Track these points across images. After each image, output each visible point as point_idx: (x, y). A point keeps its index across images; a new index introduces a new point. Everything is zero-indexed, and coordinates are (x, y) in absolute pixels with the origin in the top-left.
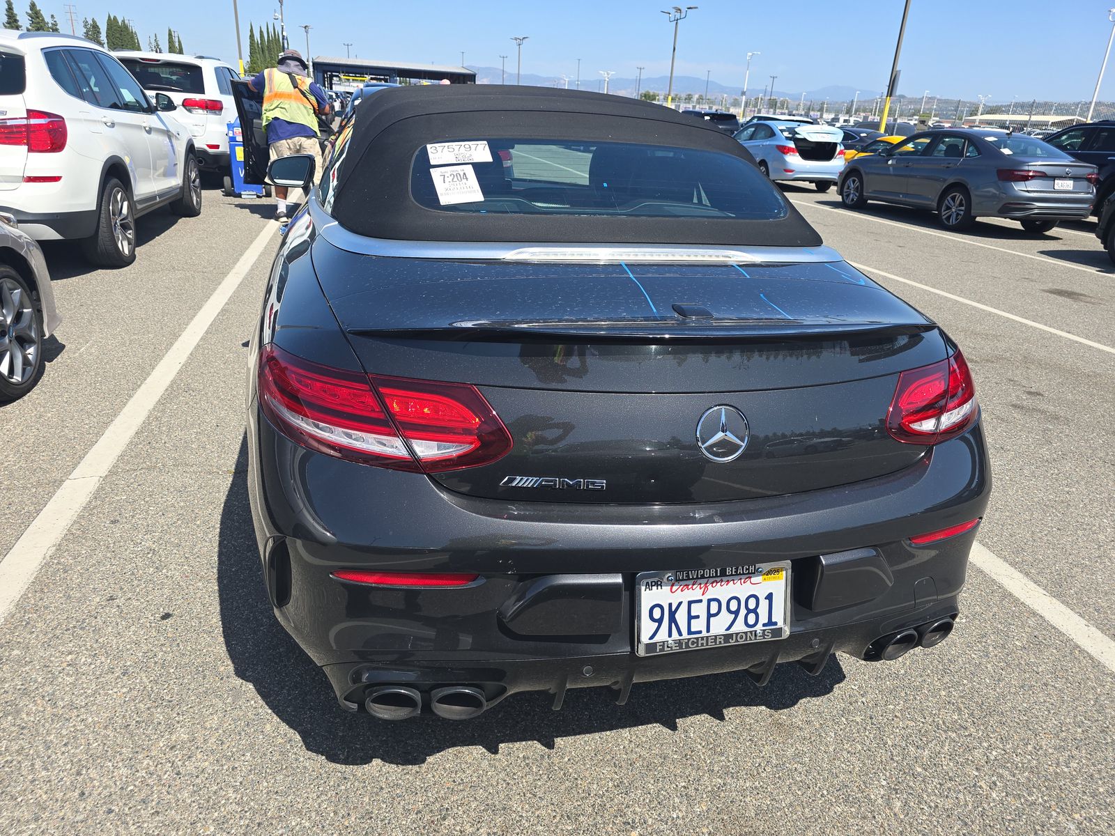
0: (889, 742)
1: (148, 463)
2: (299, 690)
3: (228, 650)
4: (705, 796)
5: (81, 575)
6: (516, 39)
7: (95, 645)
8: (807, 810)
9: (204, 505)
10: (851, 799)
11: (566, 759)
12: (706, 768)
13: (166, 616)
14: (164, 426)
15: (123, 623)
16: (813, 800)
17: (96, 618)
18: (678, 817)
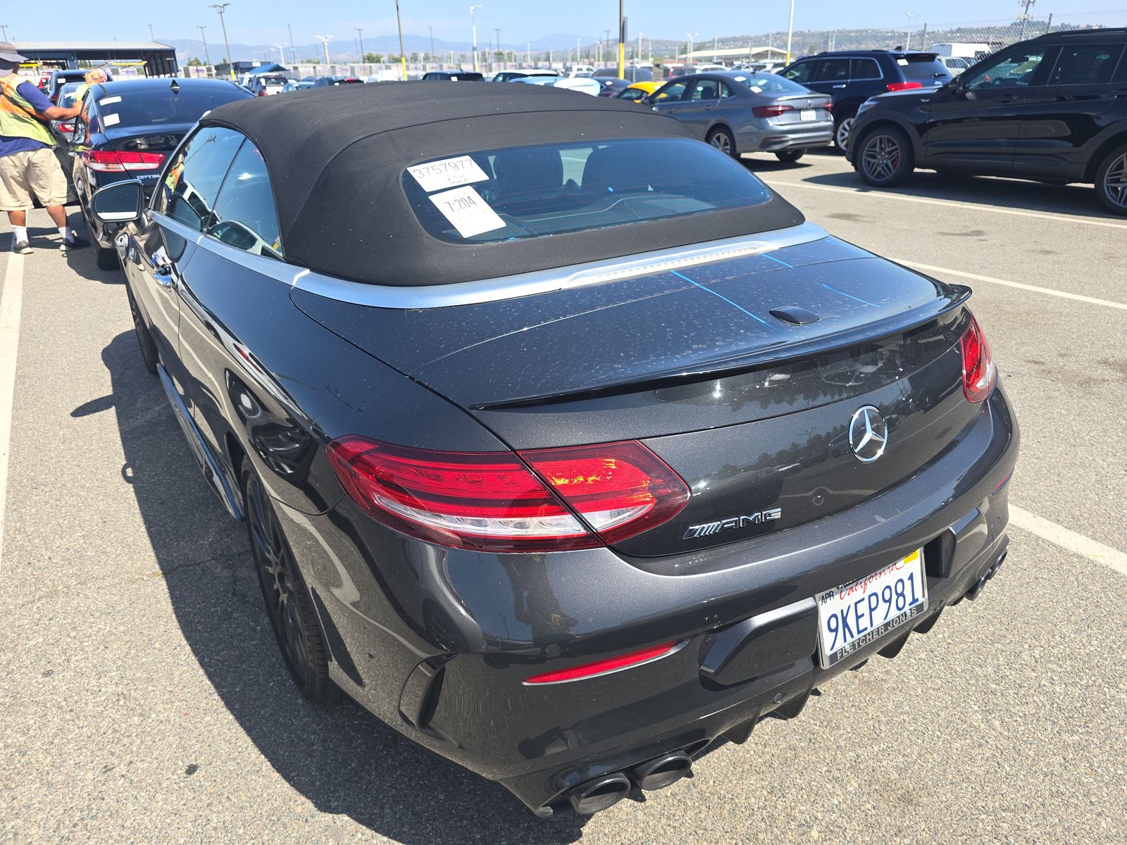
0: (958, 668)
1: (44, 589)
2: (402, 803)
3: (292, 785)
4: (849, 773)
5: (47, 752)
6: (215, 6)
7: (124, 833)
8: (935, 755)
9: (150, 622)
10: (960, 732)
11: (711, 783)
12: (834, 746)
13: (191, 770)
14: (34, 538)
15: (143, 794)
16: (934, 744)
17: (103, 799)
18: (839, 802)
